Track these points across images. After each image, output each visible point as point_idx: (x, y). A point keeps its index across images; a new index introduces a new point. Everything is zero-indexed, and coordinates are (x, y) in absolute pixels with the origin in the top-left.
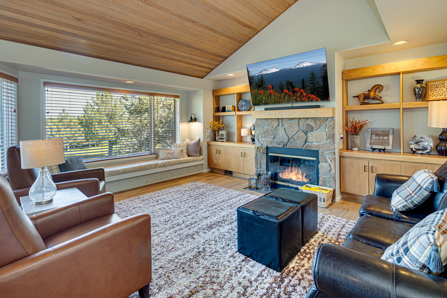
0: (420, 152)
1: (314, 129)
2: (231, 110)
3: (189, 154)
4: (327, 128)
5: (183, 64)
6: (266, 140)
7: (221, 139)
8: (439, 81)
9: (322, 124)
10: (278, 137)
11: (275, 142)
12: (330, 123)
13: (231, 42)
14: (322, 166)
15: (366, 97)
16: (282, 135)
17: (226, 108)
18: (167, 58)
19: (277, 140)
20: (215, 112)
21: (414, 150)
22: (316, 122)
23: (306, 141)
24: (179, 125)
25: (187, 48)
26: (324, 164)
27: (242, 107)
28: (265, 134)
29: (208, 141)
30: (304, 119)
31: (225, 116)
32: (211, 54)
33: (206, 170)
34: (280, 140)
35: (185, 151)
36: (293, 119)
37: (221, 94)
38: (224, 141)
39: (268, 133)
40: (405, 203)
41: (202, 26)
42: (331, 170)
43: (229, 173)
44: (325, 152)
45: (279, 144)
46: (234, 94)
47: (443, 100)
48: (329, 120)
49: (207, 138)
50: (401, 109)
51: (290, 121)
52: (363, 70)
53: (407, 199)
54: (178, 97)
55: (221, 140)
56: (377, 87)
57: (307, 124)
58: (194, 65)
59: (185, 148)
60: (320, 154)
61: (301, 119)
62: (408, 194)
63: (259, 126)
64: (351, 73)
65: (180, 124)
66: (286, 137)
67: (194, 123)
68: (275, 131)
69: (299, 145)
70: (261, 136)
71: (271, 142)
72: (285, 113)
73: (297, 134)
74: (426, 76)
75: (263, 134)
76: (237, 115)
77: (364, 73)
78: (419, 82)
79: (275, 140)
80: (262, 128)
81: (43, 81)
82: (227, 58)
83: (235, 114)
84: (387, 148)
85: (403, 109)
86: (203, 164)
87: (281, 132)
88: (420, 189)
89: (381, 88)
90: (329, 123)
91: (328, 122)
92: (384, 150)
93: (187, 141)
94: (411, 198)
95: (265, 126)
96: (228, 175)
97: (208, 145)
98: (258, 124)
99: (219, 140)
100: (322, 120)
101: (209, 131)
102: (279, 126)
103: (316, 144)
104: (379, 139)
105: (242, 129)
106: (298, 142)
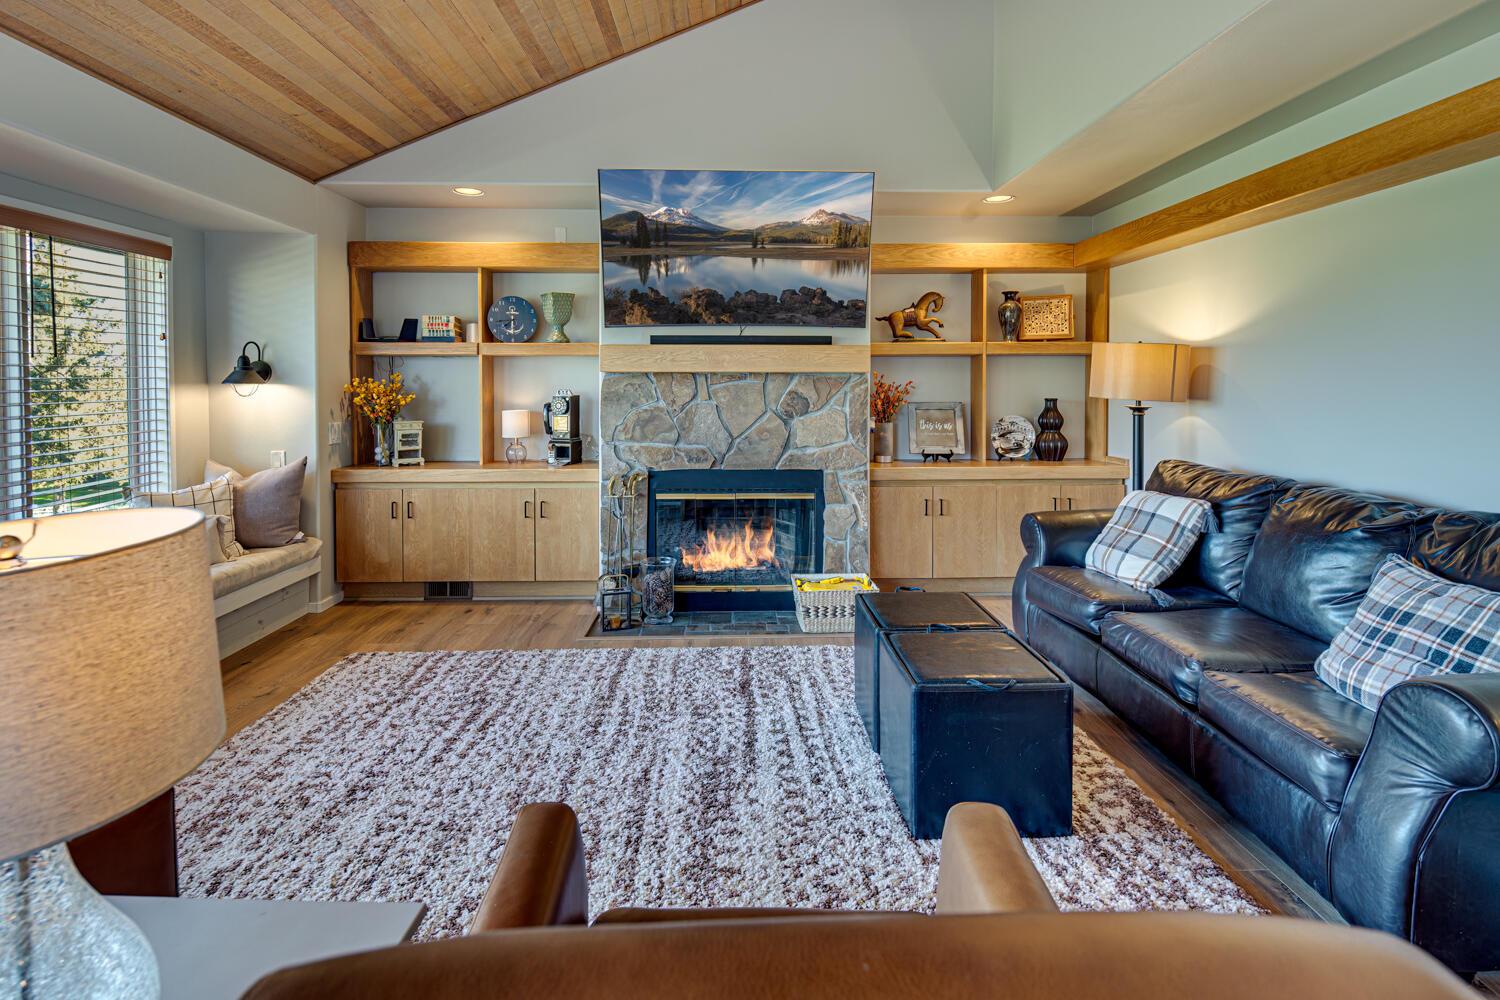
0: (1011, 455)
1: (812, 406)
2: (452, 334)
3: (244, 536)
4: (848, 404)
6: (646, 448)
7: (402, 455)
8: (1042, 298)
9: (834, 392)
10: (692, 436)
11: (683, 454)
12: (857, 390)
14: (834, 514)
15: (911, 322)
16: (709, 428)
17: (422, 326)
19: (687, 447)
20: (361, 339)
21: (1000, 451)
22: (818, 385)
23: (786, 447)
26: (838, 508)
27: (507, 326)
28: (642, 428)
29: (334, 468)
30: (782, 378)
31: (403, 357)
32: (425, 85)
33: (325, 602)
34: (701, 447)
35: (230, 527)
36: (743, 376)
38: (418, 464)
39: (657, 423)
40: (1160, 568)
42: (856, 522)
43: (448, 591)
44: (840, 474)
45: (698, 460)
46: (473, 270)
48: (853, 380)
49: (330, 457)
50: (984, 357)
51: (736, 383)
52: (911, 251)
53: (1160, 559)
54: (159, 250)
55: (404, 461)
56: (932, 298)
57: (790, 393)
59: (225, 512)
60: (827, 479)
61: (770, 377)
62: (1159, 548)
63: (618, 400)
64: (883, 253)
65: (171, 390)
66: (722, 435)
67: (261, 385)
68: (682, 415)
69: (765, 458)
70: (630, 436)
71: (667, 456)
72: (727, 357)
73: (757, 424)
74: (1022, 284)
75: (637, 428)
76: (484, 356)
77: (910, 258)
78: (1009, 296)
79: (681, 445)
80: (632, 406)
82: (467, 118)
83: (476, 354)
84: (955, 451)
85: (988, 356)
86: (313, 578)
87: (705, 419)
88: (1182, 533)
89: (939, 302)
90: (853, 388)
91: (849, 385)
92: (948, 457)
93: (222, 478)
94: (1166, 556)
95: (643, 400)
96: (450, 602)
97: (336, 486)
98: (616, 393)
99: (396, 461)
100: (836, 380)
101: (338, 423)
102: (699, 400)
103: (817, 450)
104: (935, 430)
105: (504, 412)
106: (763, 447)
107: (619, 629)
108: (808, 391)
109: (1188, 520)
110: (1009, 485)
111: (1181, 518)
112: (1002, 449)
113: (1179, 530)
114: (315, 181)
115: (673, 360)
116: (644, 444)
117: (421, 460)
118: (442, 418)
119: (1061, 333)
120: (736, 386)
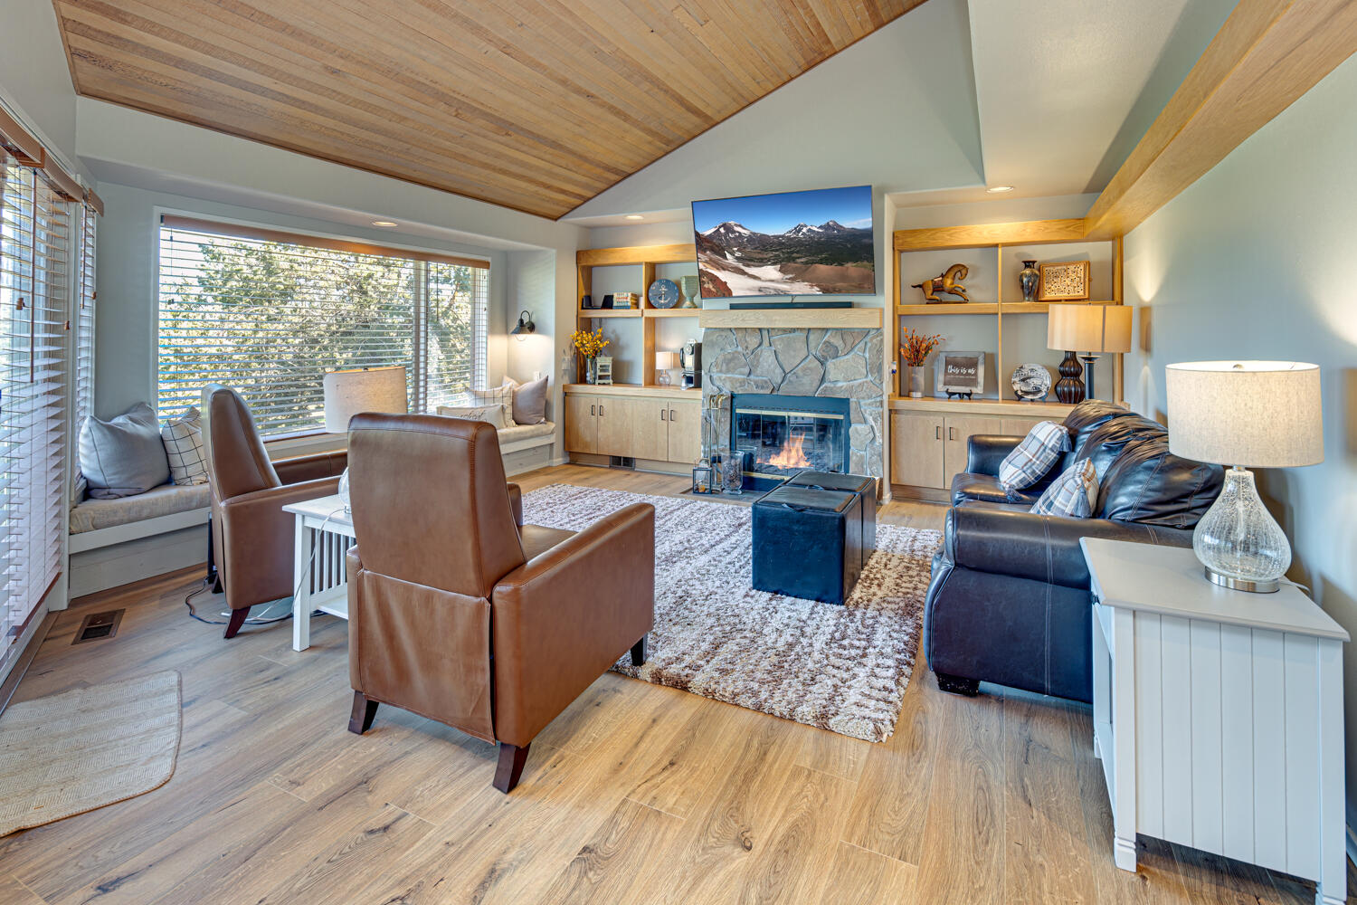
0: (1030, 397)
1: (840, 352)
2: (629, 304)
3: (516, 417)
4: (867, 350)
5: (523, 185)
6: (729, 378)
7: (600, 377)
8: (1060, 265)
9: (857, 342)
10: (759, 371)
11: (752, 383)
12: (874, 340)
13: (650, 143)
14: (856, 429)
15: (938, 288)
16: (769, 366)
17: (614, 299)
18: (494, 169)
19: (755, 378)
20: (583, 308)
21: (1020, 393)
22: (845, 337)
23: (823, 380)
24: (484, 340)
25: (551, 151)
26: (860, 427)
27: (660, 298)
28: (727, 364)
29: (565, 383)
30: (819, 332)
31: (606, 318)
32: (599, 165)
33: (558, 460)
34: (764, 378)
35: (509, 411)
36: (794, 330)
37: (601, 261)
38: (609, 384)
39: (736, 361)
40: (1023, 475)
41: (603, 105)
42: (874, 438)
43: (623, 463)
44: (862, 402)
45: (762, 387)
46: (640, 264)
47: (1066, 301)
48: (871, 333)
49: (562, 377)
50: (1000, 315)
51: (788, 335)
52: (934, 234)
53: (1025, 468)
54: (485, 265)
55: (602, 381)
56: (956, 269)
57: (825, 343)
58: (549, 187)
59: (507, 403)
60: (853, 405)
61: (811, 332)
62: (1027, 460)
63: (713, 346)
64: (911, 237)
65: (489, 337)
66: (779, 371)
67: (529, 335)
68: (752, 356)
69: (808, 388)
70: (719, 369)
71: (742, 383)
72: (778, 318)
73: (802, 364)
74: (1038, 254)
75: (724, 365)
76: (646, 318)
77: (934, 239)
78: (1028, 264)
79: (752, 377)
80: (722, 350)
81: (159, 211)
82: (630, 175)
83: (638, 316)
84: (975, 390)
85: (1002, 314)
86: (552, 445)
87: (767, 358)
88: (1044, 450)
89: (964, 272)
90: (871, 340)
91: (869, 337)
92: (969, 395)
93: (509, 384)
94: (1031, 467)
95: (729, 346)
96: (622, 469)
97: (566, 394)
98: (712, 341)
99: (597, 381)
100: (858, 333)
101: (568, 357)
102: (763, 347)
103: (845, 384)
104: (960, 374)
105: (657, 353)
106: (806, 380)
107: (703, 493)
108: (837, 341)
109: (1050, 441)
110: (1010, 420)
111: (1045, 440)
112: (1022, 391)
113: (1043, 448)
114: (556, 219)
115: (743, 320)
116: (728, 376)
117: (611, 381)
118: (627, 356)
119: (1077, 294)
120: (789, 338)
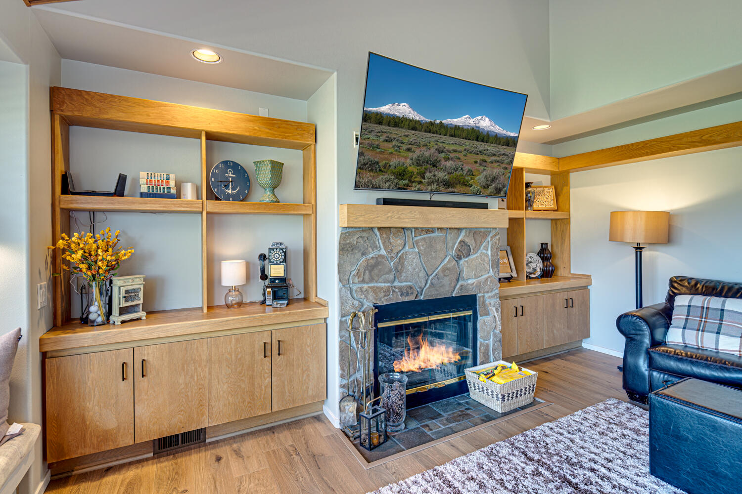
0: (532, 276)
1: (472, 251)
4: (490, 249)
6: (372, 288)
7: (123, 311)
8: (541, 187)
9: (483, 240)
10: (403, 276)
11: (397, 290)
12: (494, 239)
14: (483, 323)
19: (400, 284)
21: (527, 274)
22: (476, 236)
23: (458, 280)
26: (485, 319)
28: (370, 272)
29: (43, 335)
30: (455, 231)
34: (409, 283)
36: (433, 230)
38: (141, 319)
39: (380, 267)
42: (495, 327)
43: (181, 442)
44: (487, 295)
45: (407, 294)
47: (544, 210)
48: (493, 232)
49: (38, 322)
50: (525, 219)
51: (429, 235)
55: (124, 318)
57: (461, 242)
60: (479, 300)
61: (448, 231)
63: (352, 250)
66: (422, 274)
68: (396, 260)
69: (447, 289)
70: (361, 279)
71: (387, 292)
73: (442, 265)
74: (534, 179)
75: (367, 272)
76: (207, 213)
78: (528, 185)
79: (396, 283)
80: (363, 254)
83: (201, 210)
84: (513, 275)
87: (413, 261)
90: (492, 238)
91: (490, 236)
92: (509, 279)
95: (370, 249)
97: (44, 356)
98: (351, 244)
99: (116, 318)
100: (484, 233)
101: (44, 283)
102: (407, 248)
103: (474, 281)
105: (222, 263)
106: (446, 281)
108: (470, 241)
115: (399, 218)
116: (371, 285)
117: (142, 314)
119: (550, 207)
120: (430, 237)
